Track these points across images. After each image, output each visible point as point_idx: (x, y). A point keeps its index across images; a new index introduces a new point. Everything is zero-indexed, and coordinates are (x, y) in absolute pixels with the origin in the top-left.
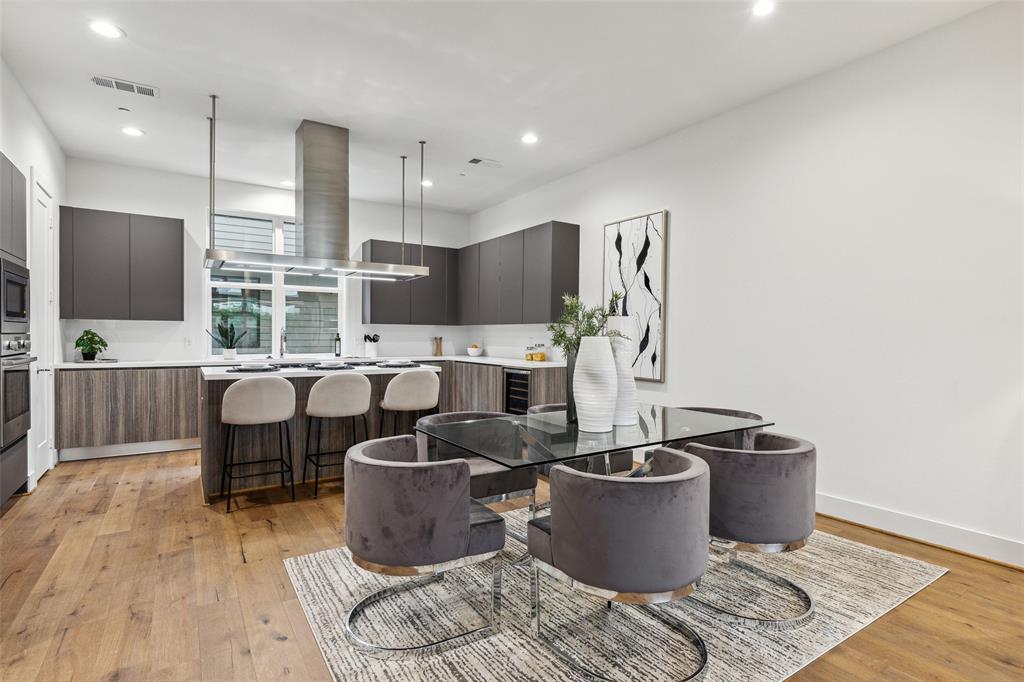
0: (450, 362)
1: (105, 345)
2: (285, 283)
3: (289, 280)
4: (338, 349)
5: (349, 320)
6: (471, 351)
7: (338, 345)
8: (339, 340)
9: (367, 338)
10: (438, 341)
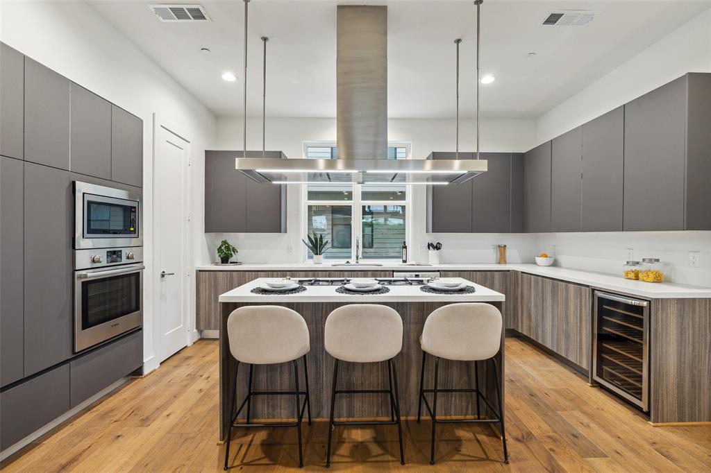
0: (516, 272)
1: (234, 250)
2: (363, 199)
3: (366, 195)
4: (404, 256)
5: (416, 229)
6: (539, 260)
7: (404, 252)
8: (405, 247)
9: (430, 245)
10: (502, 249)
